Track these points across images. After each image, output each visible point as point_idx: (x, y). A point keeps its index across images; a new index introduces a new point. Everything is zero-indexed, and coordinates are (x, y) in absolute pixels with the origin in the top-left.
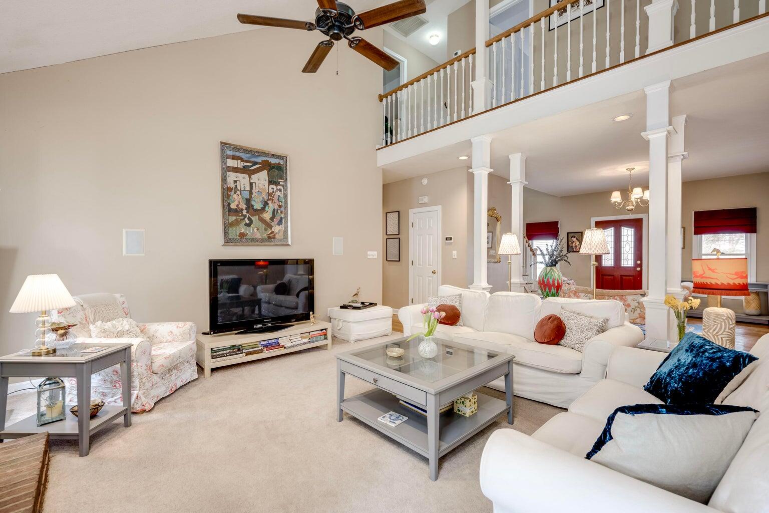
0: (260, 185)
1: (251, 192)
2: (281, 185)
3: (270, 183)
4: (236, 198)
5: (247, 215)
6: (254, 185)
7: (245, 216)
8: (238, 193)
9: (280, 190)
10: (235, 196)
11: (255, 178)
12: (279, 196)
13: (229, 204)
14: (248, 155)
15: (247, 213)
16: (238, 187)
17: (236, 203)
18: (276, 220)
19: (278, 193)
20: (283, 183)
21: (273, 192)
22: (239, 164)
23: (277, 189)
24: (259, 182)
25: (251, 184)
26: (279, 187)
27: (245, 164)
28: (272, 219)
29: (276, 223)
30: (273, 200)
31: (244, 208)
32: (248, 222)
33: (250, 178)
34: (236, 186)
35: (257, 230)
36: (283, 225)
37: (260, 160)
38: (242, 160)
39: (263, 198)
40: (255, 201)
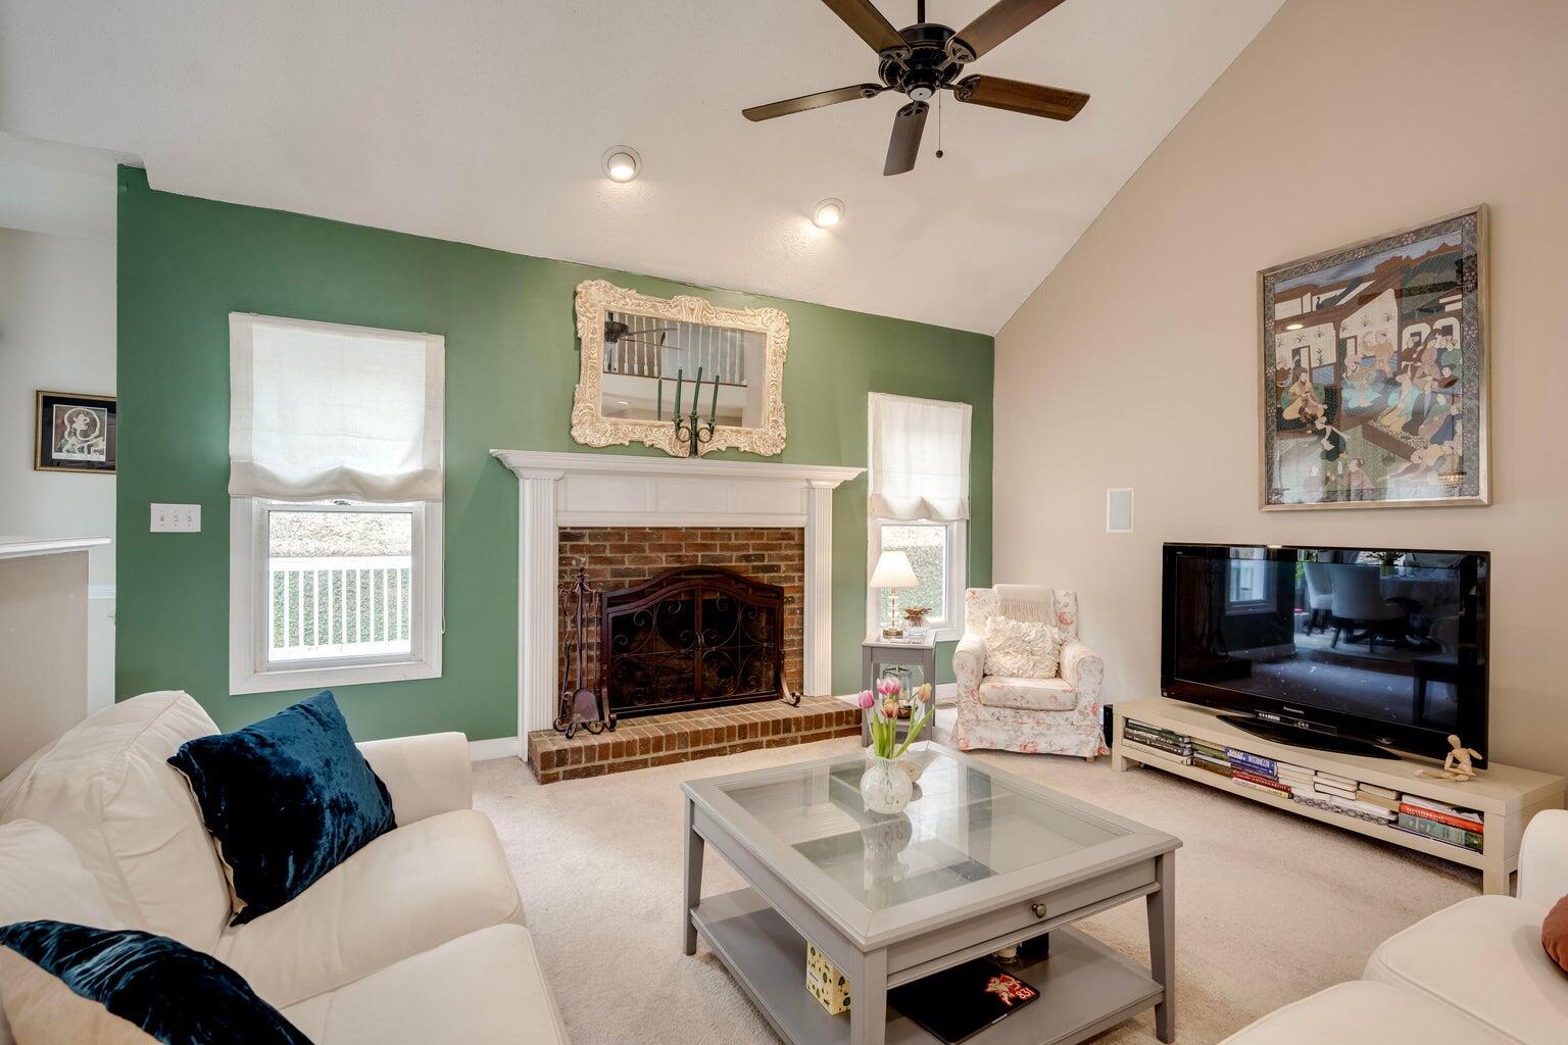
0: (1372, 340)
1: (1339, 366)
2: (1450, 314)
3: (1405, 320)
4: (1298, 392)
5: (1329, 429)
6: (1350, 344)
7: (1322, 433)
8: (1304, 377)
9: (1447, 331)
10: (1295, 388)
11: (1352, 324)
12: (1441, 351)
13: (1280, 411)
14: (1332, 271)
15: (1327, 423)
16: (1304, 364)
17: (1299, 403)
18: (1426, 430)
19: (1440, 342)
20: (1458, 306)
21: (1418, 344)
22: (1308, 303)
23: (1434, 332)
24: (1367, 329)
25: (1341, 346)
26: (1439, 324)
27: (1324, 297)
28: (1412, 427)
29: (1429, 437)
30: (1414, 369)
31: (1320, 413)
32: (1329, 447)
33: (1337, 328)
34: (1298, 363)
35: (1359, 465)
36: (1457, 442)
37: (1369, 267)
38: (1315, 290)
39: (1381, 371)
40: (1352, 387)
